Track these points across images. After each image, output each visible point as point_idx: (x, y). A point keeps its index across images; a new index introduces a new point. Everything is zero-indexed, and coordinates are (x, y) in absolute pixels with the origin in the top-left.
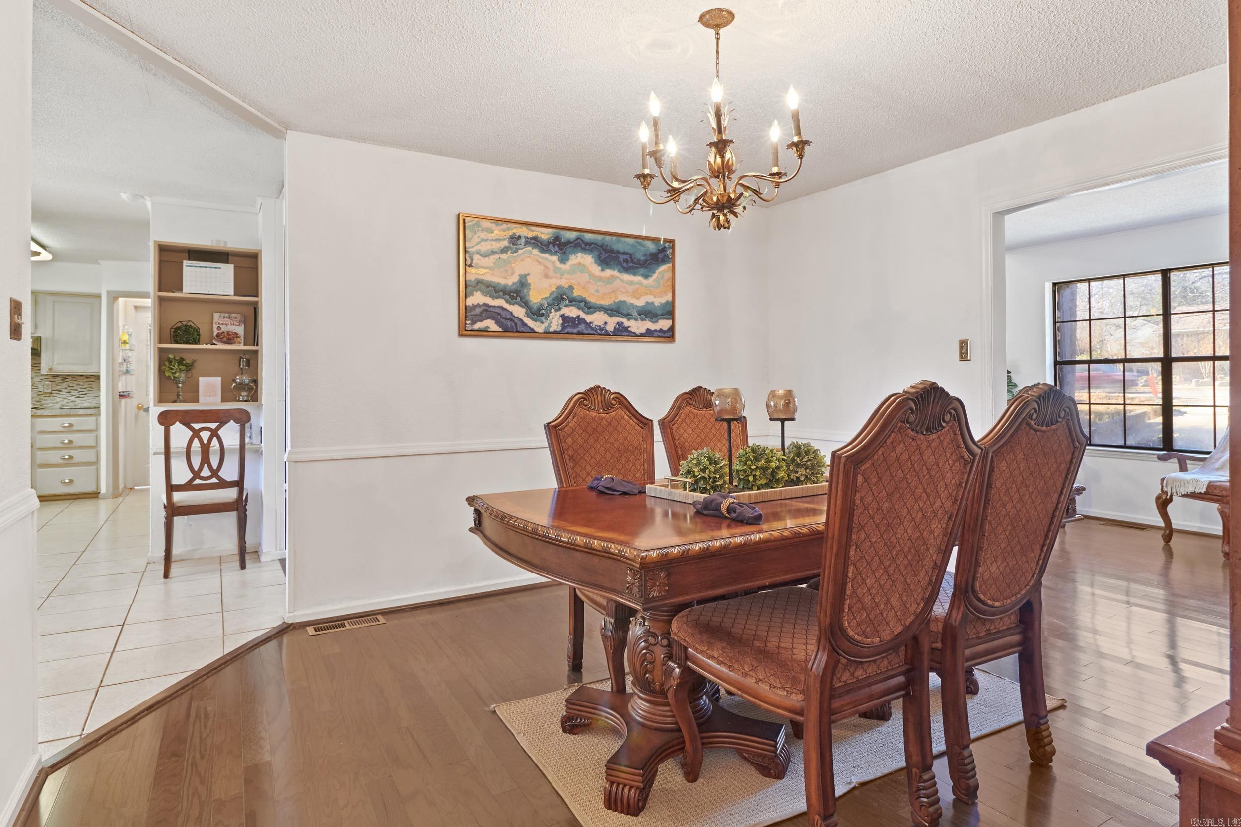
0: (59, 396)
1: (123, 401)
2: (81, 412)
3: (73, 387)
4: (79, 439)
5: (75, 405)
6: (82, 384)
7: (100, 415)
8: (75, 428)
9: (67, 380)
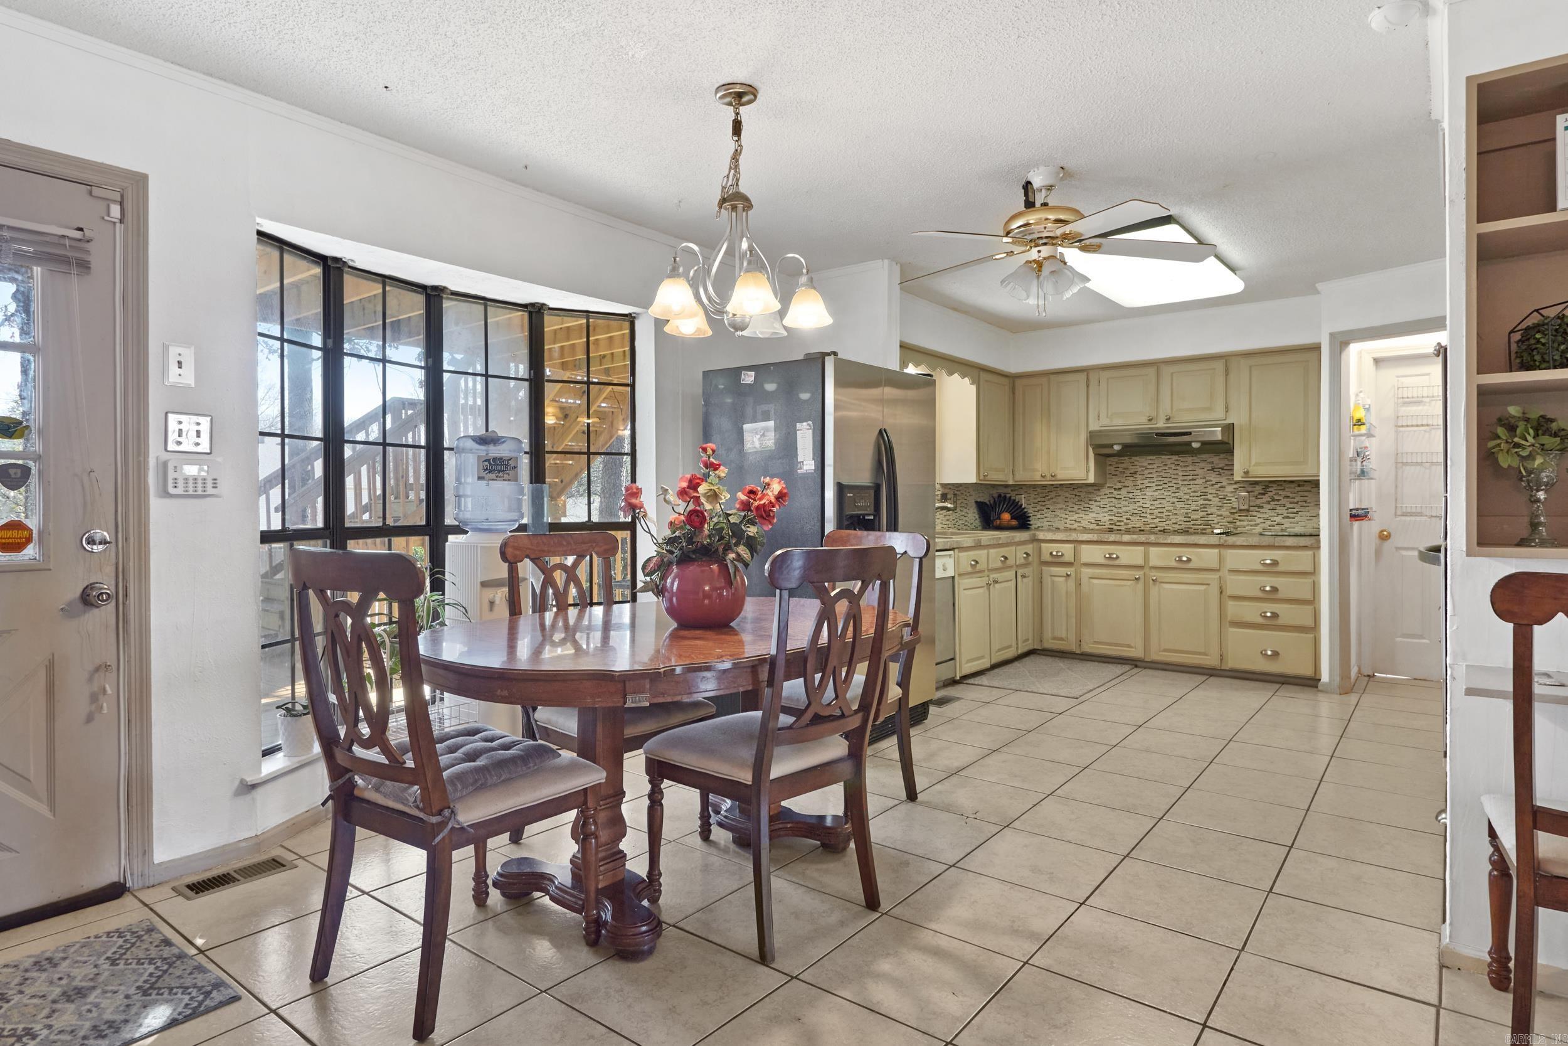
0: (1259, 515)
1: (1356, 524)
2: (1290, 541)
3: (1278, 500)
4: (1288, 587)
5: (1282, 530)
6: (1291, 495)
7: (1319, 548)
8: (1281, 568)
9: (1270, 489)
